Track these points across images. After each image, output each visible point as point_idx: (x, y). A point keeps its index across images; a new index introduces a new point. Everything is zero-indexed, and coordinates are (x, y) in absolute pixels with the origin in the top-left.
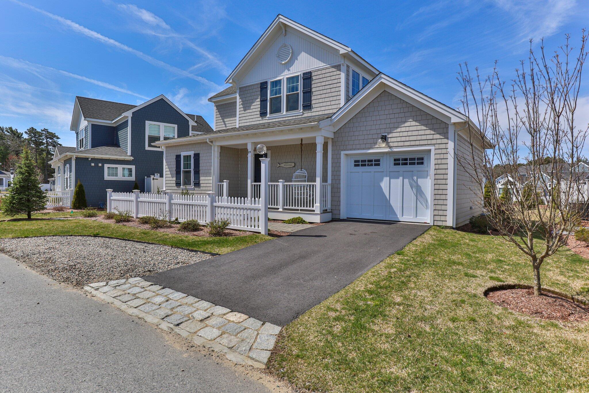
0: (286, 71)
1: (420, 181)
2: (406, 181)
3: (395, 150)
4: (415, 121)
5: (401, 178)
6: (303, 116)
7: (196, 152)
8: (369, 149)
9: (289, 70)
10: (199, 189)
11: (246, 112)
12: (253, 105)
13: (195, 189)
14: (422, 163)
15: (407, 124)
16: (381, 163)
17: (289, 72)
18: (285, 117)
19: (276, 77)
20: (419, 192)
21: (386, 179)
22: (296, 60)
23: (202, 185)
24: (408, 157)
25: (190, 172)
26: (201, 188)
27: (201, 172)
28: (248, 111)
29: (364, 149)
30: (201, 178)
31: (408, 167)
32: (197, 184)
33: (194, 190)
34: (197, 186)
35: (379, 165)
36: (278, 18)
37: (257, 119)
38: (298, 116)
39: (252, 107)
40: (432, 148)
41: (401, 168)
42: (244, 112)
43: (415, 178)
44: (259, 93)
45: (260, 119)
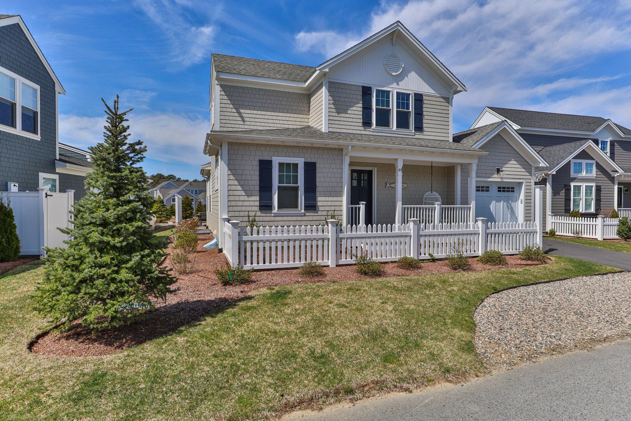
0: (395, 84)
1: (513, 204)
2: (505, 203)
3: (505, 180)
4: (515, 161)
5: (502, 202)
6: (414, 137)
7: (309, 160)
8: (488, 178)
9: (398, 84)
10: (315, 214)
11: (340, 115)
12: (352, 109)
13: (307, 214)
14: (513, 191)
15: (511, 162)
16: (490, 189)
17: (398, 87)
18: (395, 134)
19: (384, 87)
20: (513, 212)
21: (494, 202)
22: (406, 77)
23: (321, 208)
24: (506, 186)
25: (296, 189)
26: (320, 213)
27: (318, 189)
28: (343, 115)
29: (484, 177)
30: (319, 199)
31: (506, 194)
32: (311, 206)
33: (305, 216)
34: (313, 210)
35: (488, 191)
36: (396, 24)
37: (357, 128)
38: (409, 135)
39: (349, 112)
40: (524, 181)
41: (502, 194)
42: (337, 115)
43: (510, 202)
44: (361, 97)
45: (362, 128)
